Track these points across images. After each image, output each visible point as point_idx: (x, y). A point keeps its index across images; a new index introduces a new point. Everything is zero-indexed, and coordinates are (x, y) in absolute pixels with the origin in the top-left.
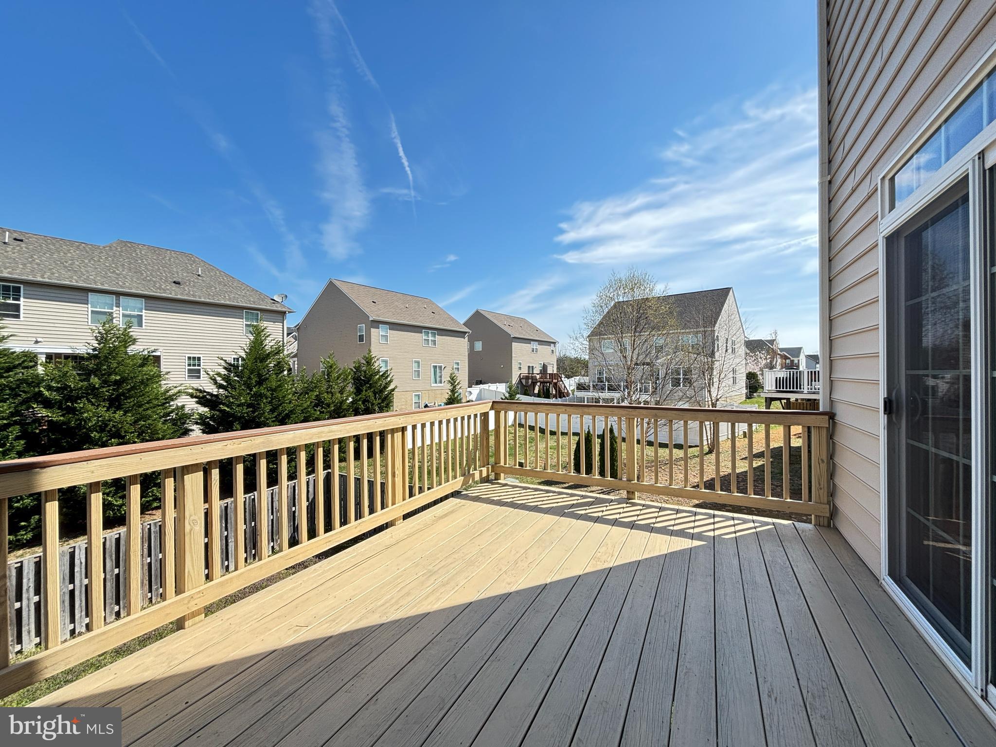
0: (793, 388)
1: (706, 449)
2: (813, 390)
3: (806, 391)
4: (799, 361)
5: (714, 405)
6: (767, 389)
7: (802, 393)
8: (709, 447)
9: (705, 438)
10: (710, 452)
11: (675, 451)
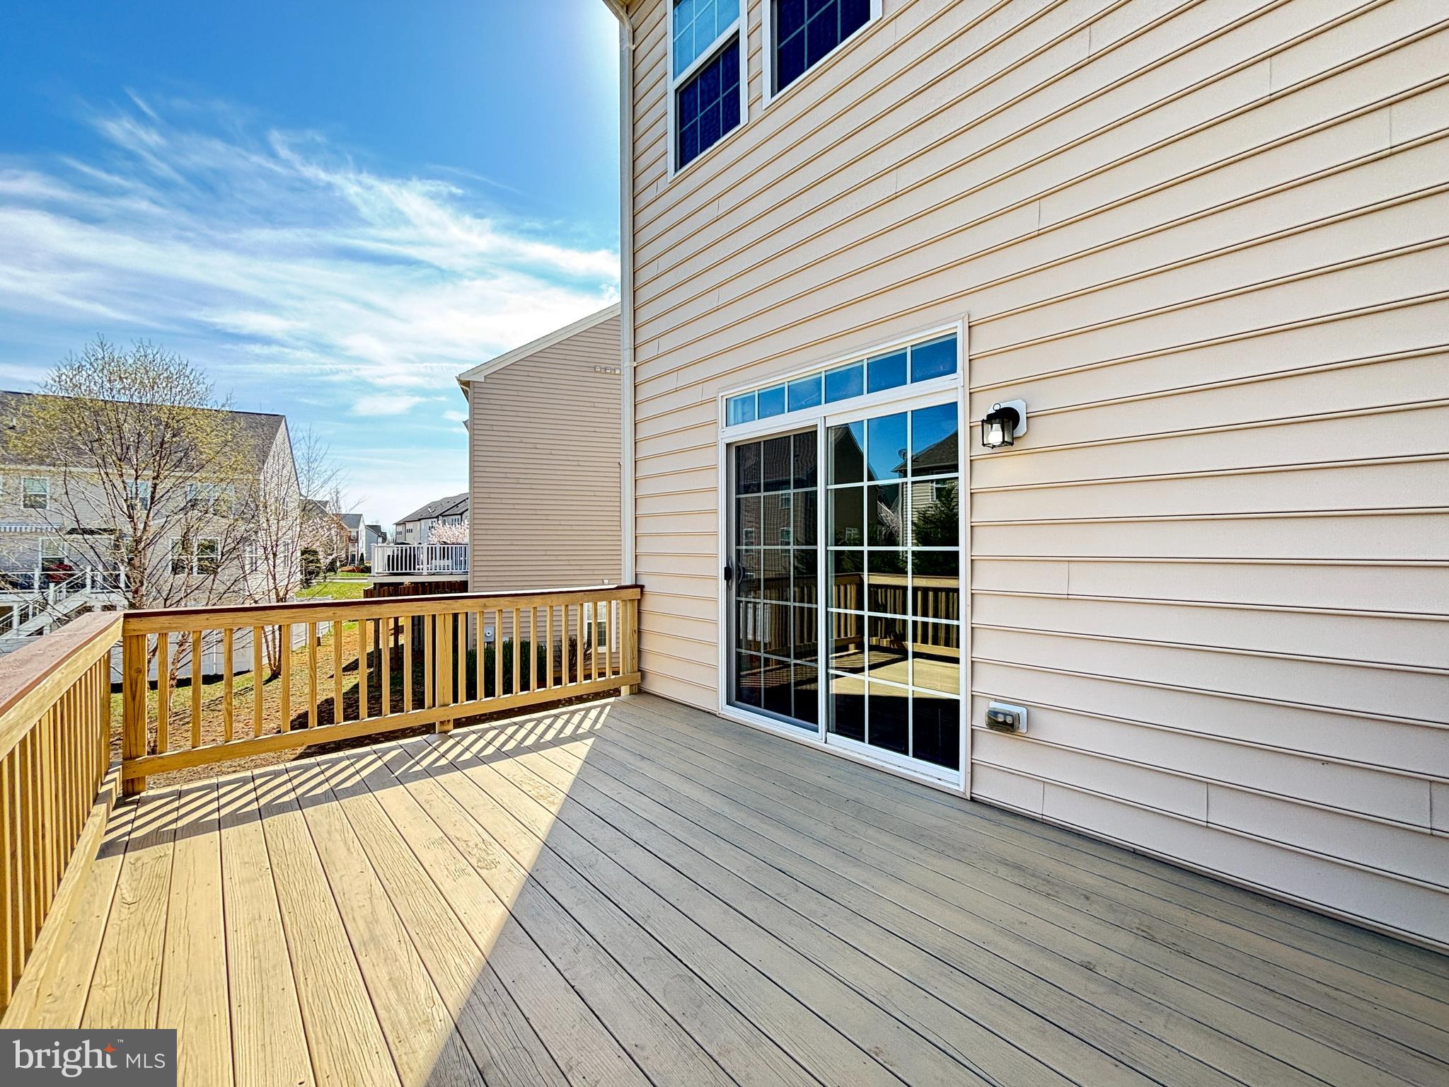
0: (406, 569)
1: (267, 673)
2: (433, 571)
3: (425, 572)
4: (357, 532)
5: (284, 599)
6: (376, 571)
7: (421, 574)
8: (272, 669)
9: (265, 653)
10: (275, 675)
11: (204, 688)
